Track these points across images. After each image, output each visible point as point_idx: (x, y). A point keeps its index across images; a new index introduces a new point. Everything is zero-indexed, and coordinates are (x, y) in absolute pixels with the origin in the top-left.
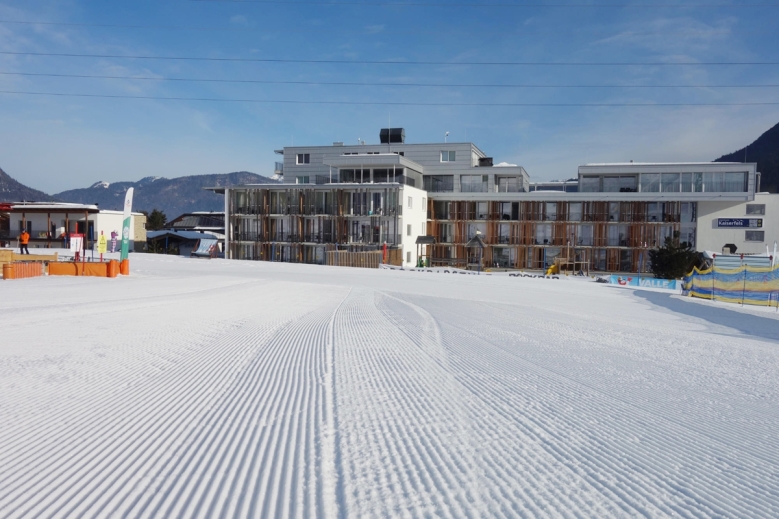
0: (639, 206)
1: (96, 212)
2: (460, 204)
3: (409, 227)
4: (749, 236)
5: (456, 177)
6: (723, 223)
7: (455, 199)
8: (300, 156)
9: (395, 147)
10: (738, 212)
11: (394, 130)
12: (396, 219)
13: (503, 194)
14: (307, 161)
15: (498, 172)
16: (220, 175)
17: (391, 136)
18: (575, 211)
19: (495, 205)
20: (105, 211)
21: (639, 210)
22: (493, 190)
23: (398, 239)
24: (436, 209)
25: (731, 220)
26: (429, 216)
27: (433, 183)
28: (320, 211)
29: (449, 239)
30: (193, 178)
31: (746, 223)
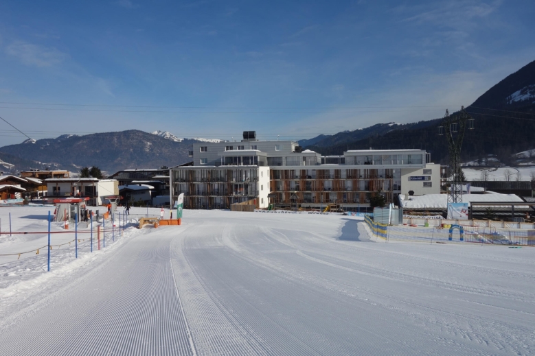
0: (373, 171)
1: (97, 181)
2: (286, 171)
3: (262, 186)
4: (425, 184)
5: (284, 158)
6: (413, 179)
7: (284, 169)
8: (202, 148)
9: (252, 142)
10: (420, 173)
11: (250, 132)
12: (256, 184)
13: (307, 166)
14: (206, 150)
15: (305, 156)
16: (116, 132)
17: (249, 136)
18: (344, 174)
19: (304, 171)
20: (102, 180)
21: (373, 173)
22: (303, 165)
23: (257, 193)
24: (274, 174)
25: (416, 177)
26: (271, 179)
27: (272, 161)
28: (218, 180)
29: (281, 189)
30: (97, 135)
31: (423, 178)
